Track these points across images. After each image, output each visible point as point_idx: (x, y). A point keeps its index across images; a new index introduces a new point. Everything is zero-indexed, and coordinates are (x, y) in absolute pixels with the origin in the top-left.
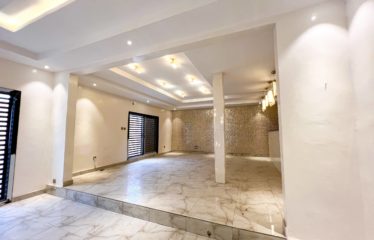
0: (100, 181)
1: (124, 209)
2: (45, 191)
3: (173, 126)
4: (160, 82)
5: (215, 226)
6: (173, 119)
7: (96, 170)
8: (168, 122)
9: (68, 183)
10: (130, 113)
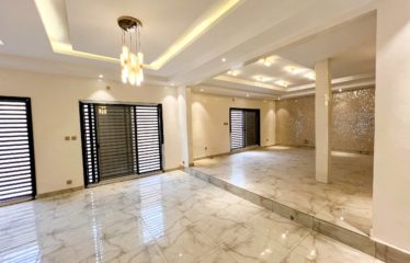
0: (211, 166)
1: (227, 187)
2: (179, 169)
3: (277, 117)
4: (257, 77)
5: (297, 213)
6: (276, 110)
7: (207, 157)
8: (271, 113)
9: (192, 165)
10: (231, 109)
